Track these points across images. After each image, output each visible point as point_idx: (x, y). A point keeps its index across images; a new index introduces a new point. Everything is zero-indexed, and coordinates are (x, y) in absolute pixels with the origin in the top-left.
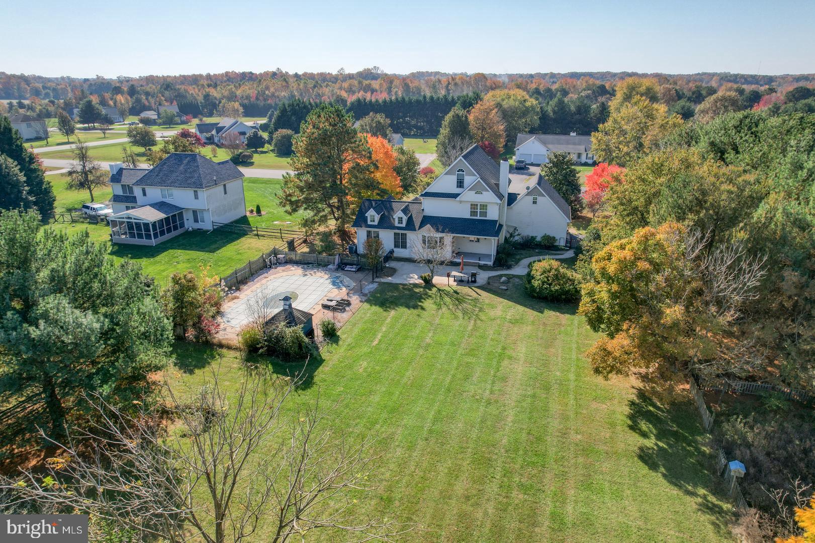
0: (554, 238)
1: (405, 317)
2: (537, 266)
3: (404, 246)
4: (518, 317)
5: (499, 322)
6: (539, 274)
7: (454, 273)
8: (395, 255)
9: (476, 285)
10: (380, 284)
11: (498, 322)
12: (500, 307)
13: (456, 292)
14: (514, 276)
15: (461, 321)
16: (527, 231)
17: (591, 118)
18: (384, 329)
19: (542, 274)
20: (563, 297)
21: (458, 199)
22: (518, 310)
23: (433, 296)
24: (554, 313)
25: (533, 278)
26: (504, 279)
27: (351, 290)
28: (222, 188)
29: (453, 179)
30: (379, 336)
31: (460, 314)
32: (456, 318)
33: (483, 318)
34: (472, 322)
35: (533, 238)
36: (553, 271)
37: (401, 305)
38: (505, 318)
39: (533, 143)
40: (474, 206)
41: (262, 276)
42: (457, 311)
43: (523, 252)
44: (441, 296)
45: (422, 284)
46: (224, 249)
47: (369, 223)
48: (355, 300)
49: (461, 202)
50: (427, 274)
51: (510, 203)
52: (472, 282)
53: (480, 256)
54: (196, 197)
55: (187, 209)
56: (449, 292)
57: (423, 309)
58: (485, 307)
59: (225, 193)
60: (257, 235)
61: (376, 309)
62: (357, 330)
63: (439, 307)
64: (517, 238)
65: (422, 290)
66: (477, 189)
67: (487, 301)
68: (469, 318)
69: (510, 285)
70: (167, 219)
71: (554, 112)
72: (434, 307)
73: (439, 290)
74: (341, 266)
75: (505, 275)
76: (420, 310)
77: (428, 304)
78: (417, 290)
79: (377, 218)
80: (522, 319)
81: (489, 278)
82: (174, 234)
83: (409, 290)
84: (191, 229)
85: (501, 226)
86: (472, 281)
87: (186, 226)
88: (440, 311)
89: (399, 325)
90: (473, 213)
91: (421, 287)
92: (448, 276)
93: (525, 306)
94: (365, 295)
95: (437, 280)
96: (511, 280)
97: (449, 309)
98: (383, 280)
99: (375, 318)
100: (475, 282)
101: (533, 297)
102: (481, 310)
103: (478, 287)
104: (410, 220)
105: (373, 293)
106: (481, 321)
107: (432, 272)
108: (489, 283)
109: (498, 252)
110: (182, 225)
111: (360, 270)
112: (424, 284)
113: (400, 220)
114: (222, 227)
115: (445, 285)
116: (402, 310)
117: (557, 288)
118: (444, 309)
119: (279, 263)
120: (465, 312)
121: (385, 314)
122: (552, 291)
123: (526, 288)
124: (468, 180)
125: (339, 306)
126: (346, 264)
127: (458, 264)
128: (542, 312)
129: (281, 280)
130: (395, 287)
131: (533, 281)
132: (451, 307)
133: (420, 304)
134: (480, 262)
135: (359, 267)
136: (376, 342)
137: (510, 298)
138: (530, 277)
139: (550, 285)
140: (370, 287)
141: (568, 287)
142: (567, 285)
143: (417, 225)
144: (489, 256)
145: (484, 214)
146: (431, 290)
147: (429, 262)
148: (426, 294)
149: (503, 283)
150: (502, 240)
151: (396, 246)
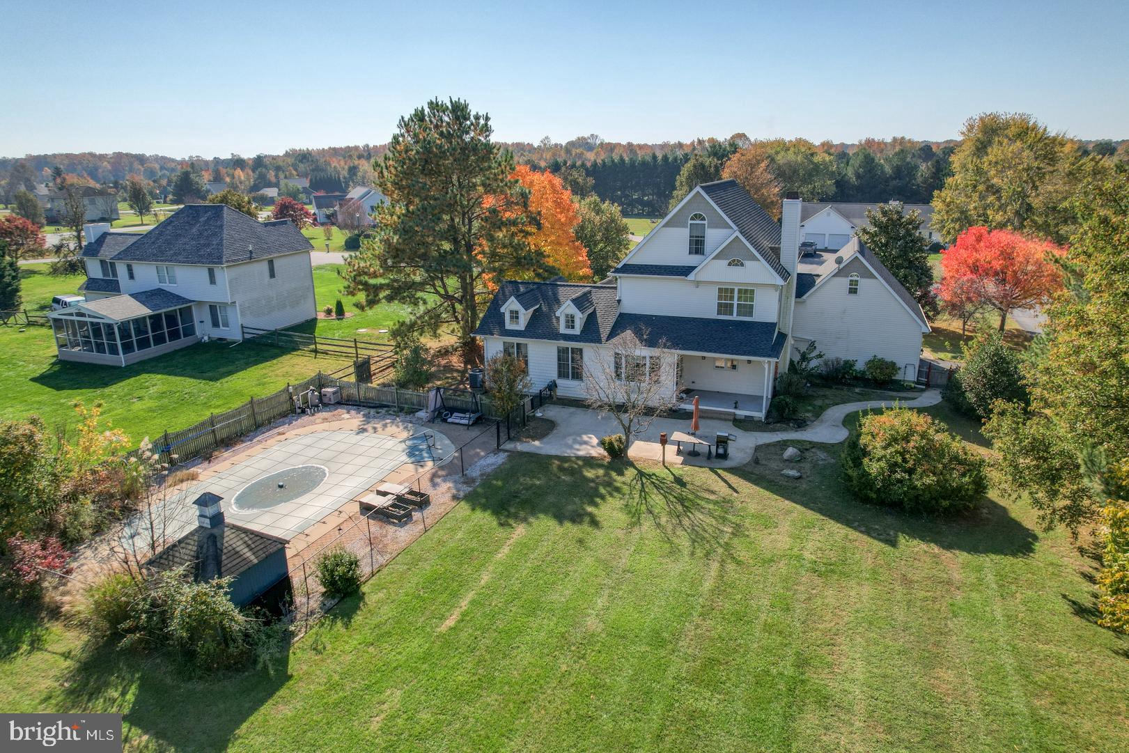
0: (893, 364)
1: (545, 547)
2: (870, 423)
3: (577, 375)
4: (833, 556)
5: (784, 571)
6: (879, 443)
7: (678, 436)
8: (560, 392)
9: (728, 464)
10: (514, 455)
11: (783, 567)
12: (785, 526)
13: (679, 481)
14: (814, 445)
15: (685, 563)
16: (836, 351)
17: (918, 185)
18: (485, 578)
19: (889, 445)
20: (945, 503)
21: (691, 277)
22: (831, 534)
23: (626, 489)
24: (923, 546)
25: (865, 453)
26: (790, 451)
27: (442, 468)
28: (265, 267)
29: (682, 235)
30: (464, 604)
31: (684, 542)
32: (674, 551)
33: (743, 555)
34: (715, 566)
35: (849, 365)
36: (916, 437)
37: (545, 512)
38: (799, 558)
39: (829, 215)
40: (725, 293)
41: (276, 431)
42: (679, 532)
43: (828, 392)
44: (643, 490)
45: (603, 458)
46: (241, 374)
47: (509, 325)
48: (442, 494)
49: (698, 284)
50: (615, 436)
51: (800, 292)
52: (719, 456)
53: (737, 400)
54: (213, 280)
55: (200, 303)
56: (662, 481)
57: (594, 523)
58: (747, 523)
59: (272, 275)
60: (316, 351)
61: (484, 519)
62: (415, 580)
63: (635, 518)
64: (813, 363)
65: (601, 472)
66: (734, 258)
67: (752, 507)
68: (707, 555)
69: (807, 466)
70: (156, 319)
71: (858, 176)
72: (623, 518)
73: (641, 474)
74: (442, 414)
75: (794, 443)
76: (586, 527)
77: (610, 511)
78: (590, 474)
79: (525, 316)
80: (844, 562)
81: (758, 448)
82: (169, 346)
83: (572, 472)
84: (206, 338)
85: (782, 336)
86: (716, 456)
87: (198, 333)
88: (636, 530)
89: (525, 570)
90: (724, 308)
91: (601, 466)
92: (664, 441)
93: (848, 523)
94: (469, 481)
95: (639, 450)
96: (807, 454)
97: (658, 525)
98: (520, 447)
99: (474, 544)
100: (724, 456)
101: (866, 500)
102: (738, 531)
103: (732, 470)
104: (591, 321)
105: (487, 479)
106: (739, 563)
107: (627, 431)
108: (756, 461)
109: (775, 393)
110: (190, 331)
111: (479, 421)
112: (608, 459)
113: (570, 322)
114: (262, 336)
115: (656, 463)
116: (545, 524)
117: (930, 480)
118: (647, 524)
119: (323, 404)
120: (697, 537)
121: (501, 533)
122: (915, 488)
123: (850, 479)
124: (715, 237)
125: (399, 507)
126: (452, 410)
127: (687, 415)
128: (893, 543)
129: (308, 440)
130: (540, 462)
131: (866, 461)
132: (663, 520)
133: (590, 509)
134: (738, 412)
135: (477, 415)
136: (450, 623)
137: (808, 501)
138: (856, 451)
139: (911, 472)
140: (487, 461)
141: (957, 479)
142: (955, 474)
143: (605, 331)
144: (756, 399)
145: (749, 310)
146: (621, 473)
147: (620, 408)
148: (609, 484)
149: (790, 460)
150: (784, 368)
151: (562, 374)
